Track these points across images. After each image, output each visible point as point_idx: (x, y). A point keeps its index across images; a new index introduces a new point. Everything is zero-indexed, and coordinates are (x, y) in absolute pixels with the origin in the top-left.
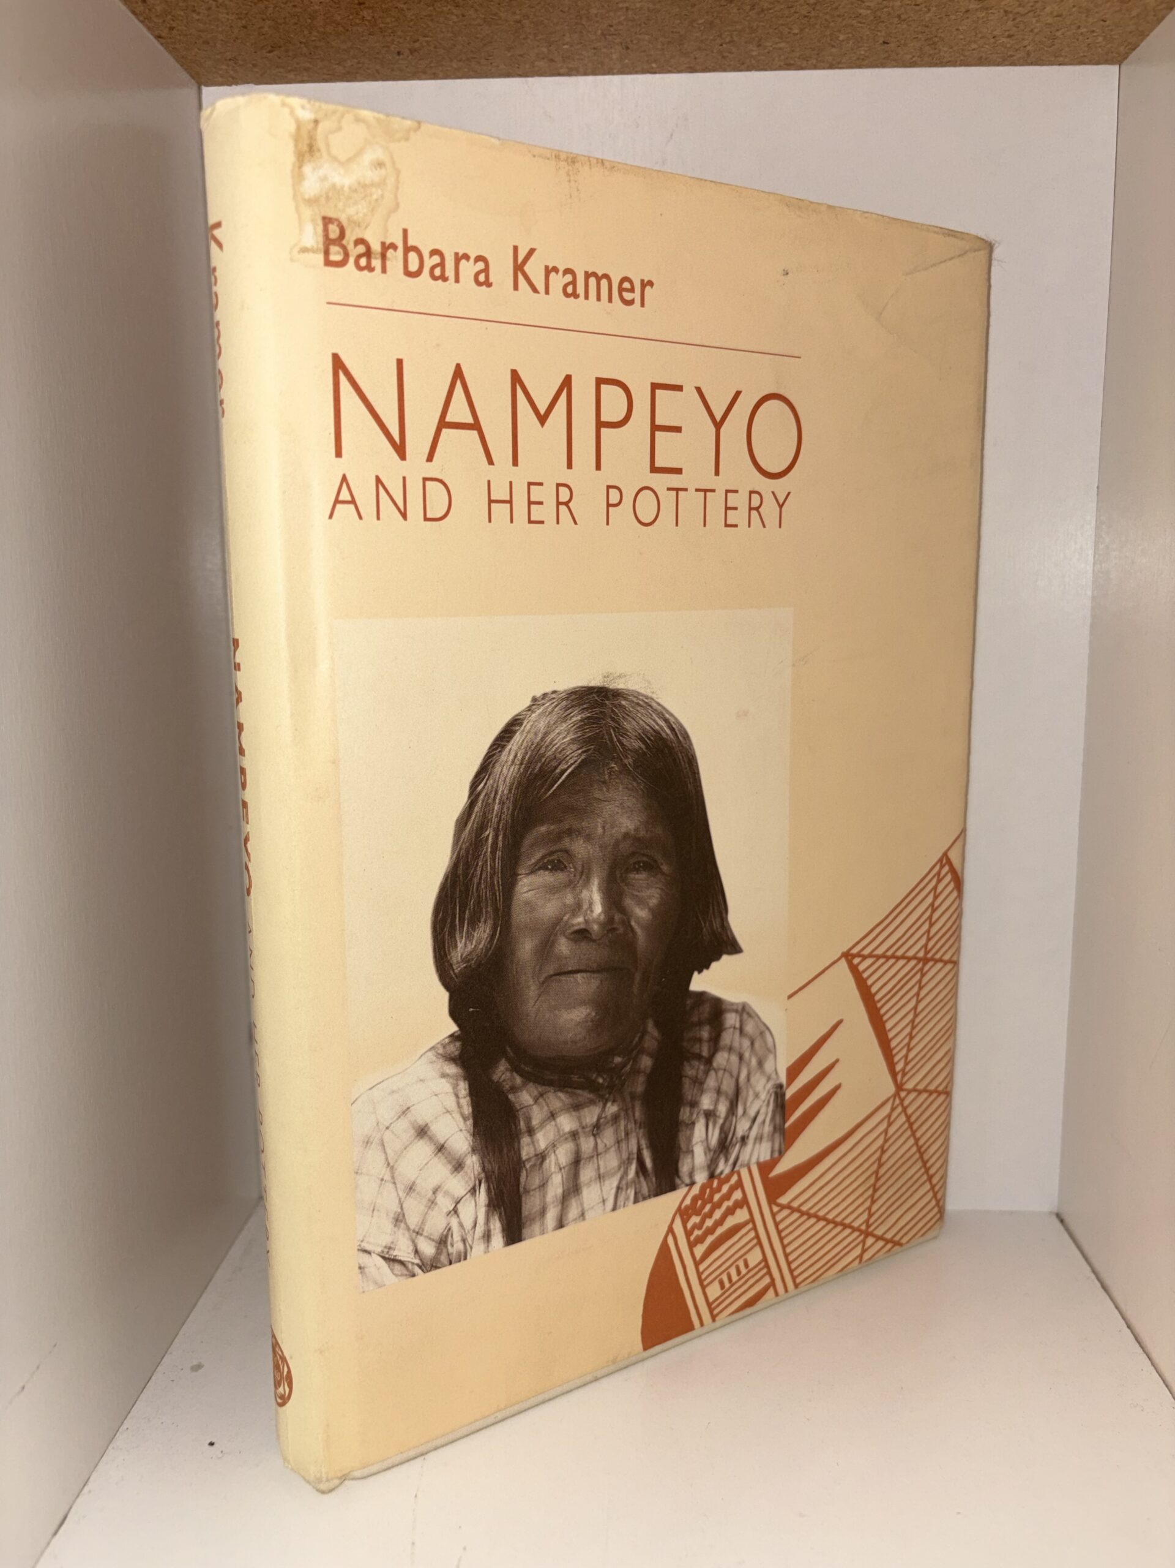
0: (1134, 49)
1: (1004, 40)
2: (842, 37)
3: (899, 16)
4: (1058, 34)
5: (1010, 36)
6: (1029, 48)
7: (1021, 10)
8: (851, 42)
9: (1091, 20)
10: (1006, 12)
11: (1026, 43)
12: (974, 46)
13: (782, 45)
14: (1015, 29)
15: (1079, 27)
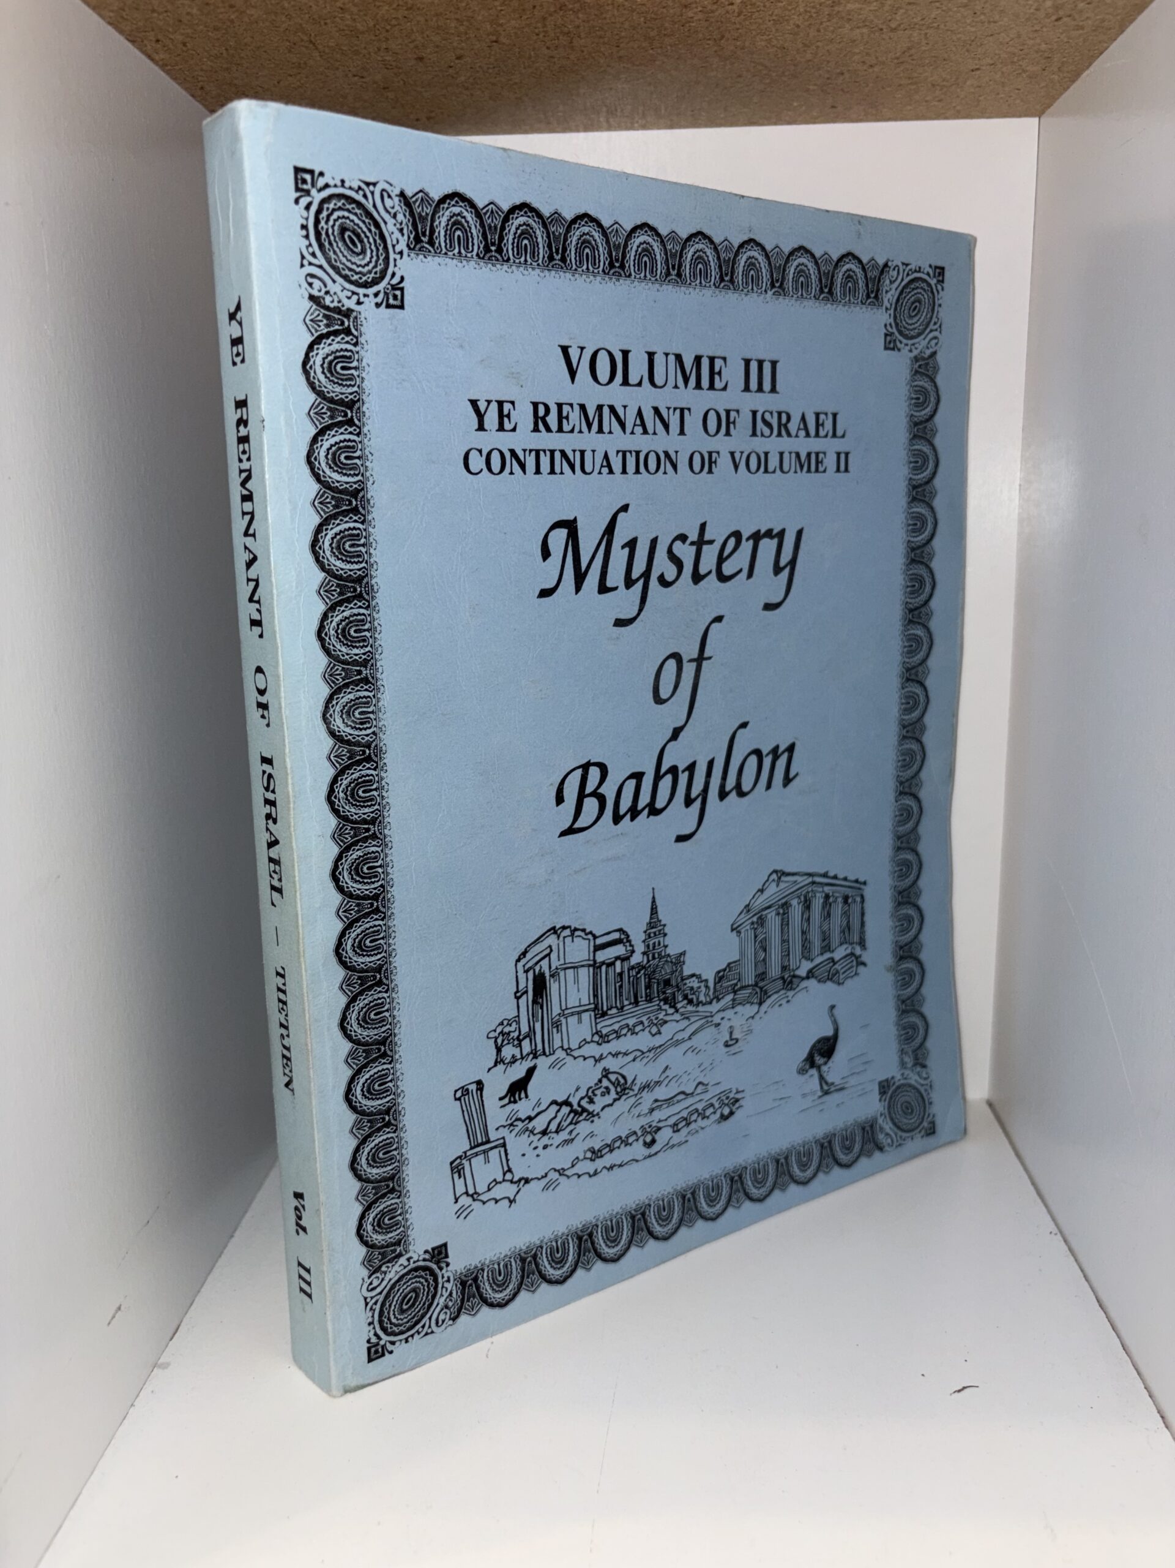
0: (1049, 107)
1: (936, 103)
2: (795, 104)
3: (842, 90)
4: (981, 98)
5: (940, 101)
6: (958, 108)
7: (945, 83)
8: (804, 108)
9: (1007, 89)
10: (933, 85)
11: (954, 105)
12: (909, 108)
13: (745, 110)
14: (943, 96)
15: (998, 94)
